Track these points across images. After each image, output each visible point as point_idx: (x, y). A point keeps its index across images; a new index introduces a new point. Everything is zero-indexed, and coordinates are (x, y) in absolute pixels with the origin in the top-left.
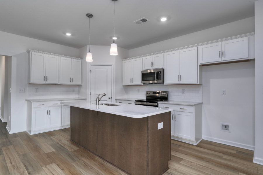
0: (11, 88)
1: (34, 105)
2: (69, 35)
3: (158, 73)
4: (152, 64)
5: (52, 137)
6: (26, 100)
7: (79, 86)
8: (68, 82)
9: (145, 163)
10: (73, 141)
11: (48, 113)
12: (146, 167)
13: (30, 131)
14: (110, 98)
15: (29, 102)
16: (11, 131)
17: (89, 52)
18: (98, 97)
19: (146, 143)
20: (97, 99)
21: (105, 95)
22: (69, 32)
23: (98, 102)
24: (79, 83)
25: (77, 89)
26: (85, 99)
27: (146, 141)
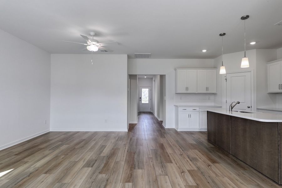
0: (165, 96)
1: (180, 109)
2: (204, 51)
5: (193, 135)
6: (174, 105)
7: (214, 94)
8: (205, 92)
9: (277, 165)
10: (209, 140)
11: (190, 116)
12: (278, 168)
13: (177, 129)
14: (249, 107)
15: (176, 106)
16: (166, 126)
17: (223, 66)
18: (231, 104)
19: (277, 147)
20: (230, 106)
21: (239, 103)
22: (205, 49)
23: (232, 108)
24: (214, 92)
25: (212, 97)
26: (221, 107)
27: (277, 145)
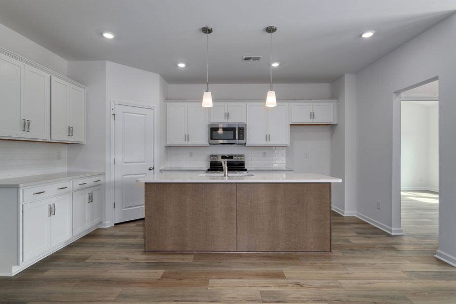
3: (239, 129)
4: (227, 115)
14: (152, 169)
25: (64, 152)
